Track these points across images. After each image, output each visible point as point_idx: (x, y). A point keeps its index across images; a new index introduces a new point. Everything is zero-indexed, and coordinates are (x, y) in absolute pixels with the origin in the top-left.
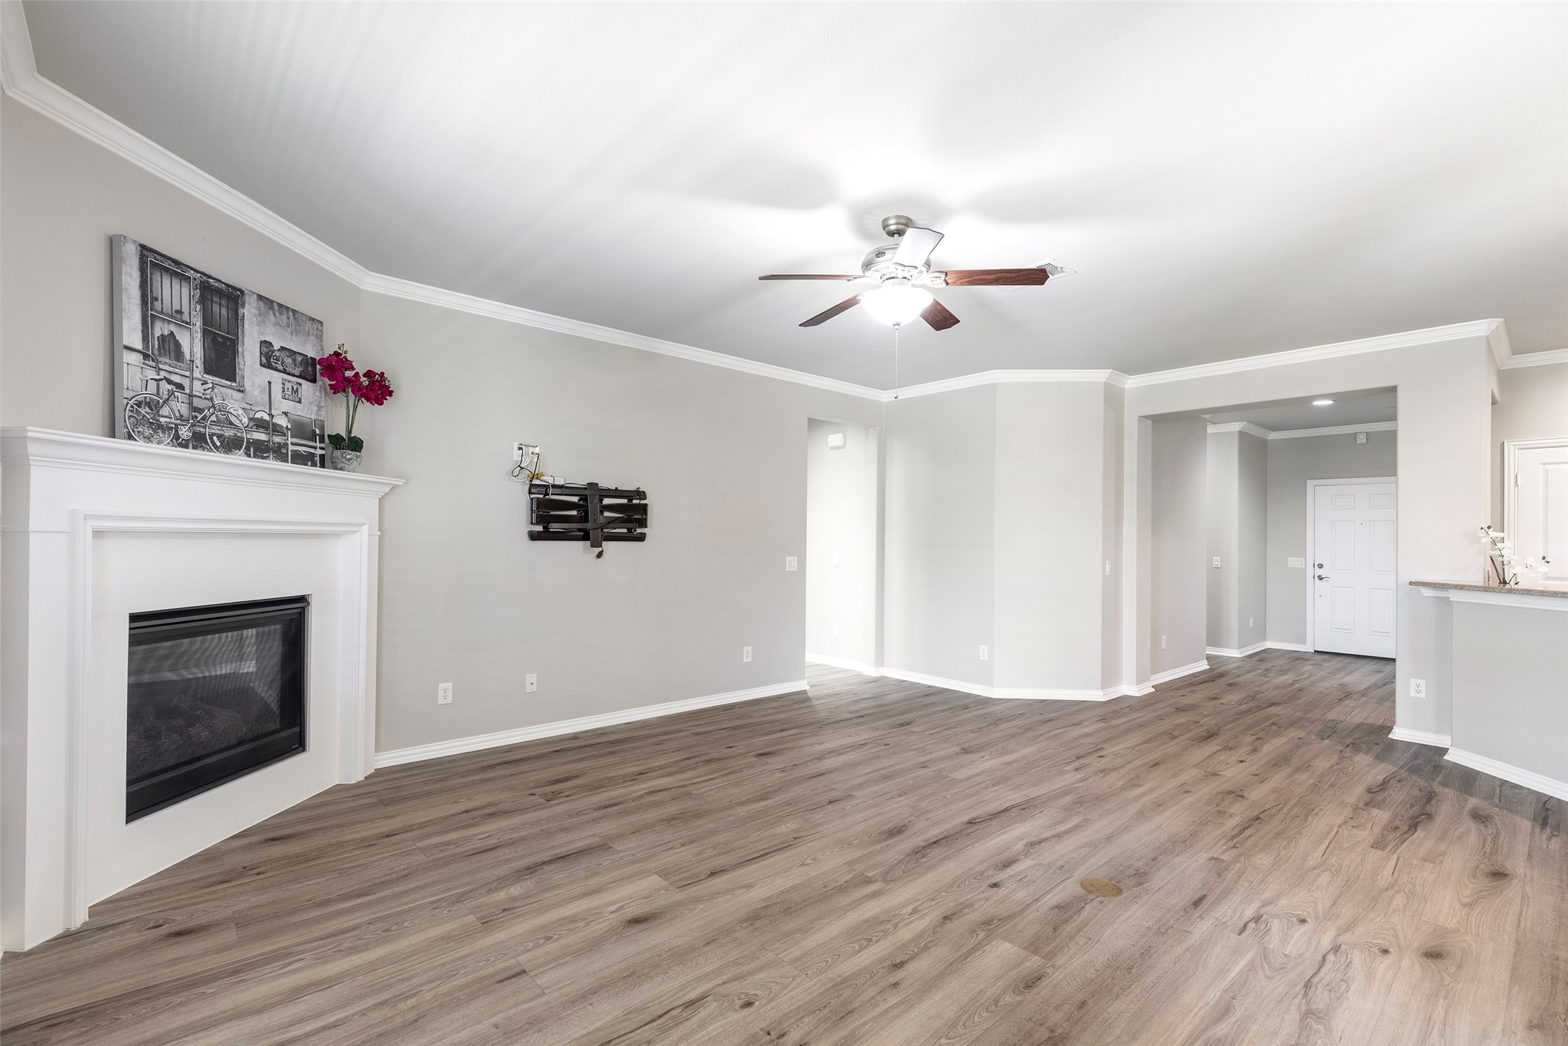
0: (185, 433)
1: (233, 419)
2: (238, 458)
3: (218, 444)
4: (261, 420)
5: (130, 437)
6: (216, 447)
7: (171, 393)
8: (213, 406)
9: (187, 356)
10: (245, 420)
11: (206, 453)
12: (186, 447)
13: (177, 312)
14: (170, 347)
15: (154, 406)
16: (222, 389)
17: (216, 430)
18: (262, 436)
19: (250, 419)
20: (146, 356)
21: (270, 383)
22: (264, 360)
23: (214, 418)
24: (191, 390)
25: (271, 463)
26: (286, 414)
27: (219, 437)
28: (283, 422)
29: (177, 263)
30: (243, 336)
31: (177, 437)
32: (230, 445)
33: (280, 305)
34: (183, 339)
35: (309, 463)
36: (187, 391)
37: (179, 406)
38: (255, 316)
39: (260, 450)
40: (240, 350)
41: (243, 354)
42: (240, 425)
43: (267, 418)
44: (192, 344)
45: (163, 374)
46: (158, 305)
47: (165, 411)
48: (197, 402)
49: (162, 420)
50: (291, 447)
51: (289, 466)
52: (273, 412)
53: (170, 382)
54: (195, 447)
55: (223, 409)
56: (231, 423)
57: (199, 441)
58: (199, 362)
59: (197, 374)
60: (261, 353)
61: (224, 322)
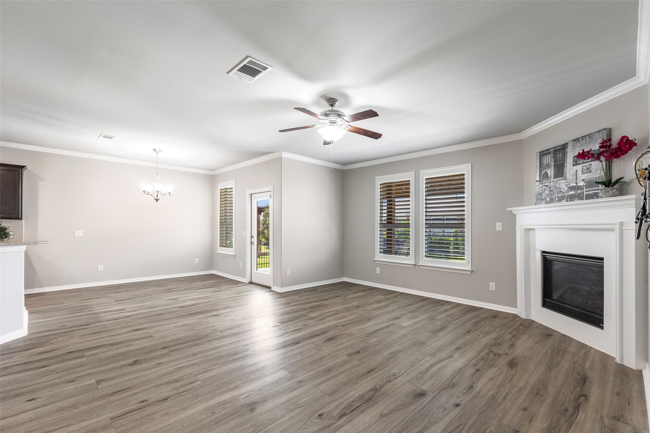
0: (548, 199)
1: (562, 190)
2: (564, 202)
3: (557, 200)
4: (573, 186)
5: (536, 204)
6: (557, 201)
7: (545, 189)
8: (556, 188)
9: (549, 176)
10: (566, 189)
11: (553, 204)
12: (548, 203)
13: (547, 164)
14: (546, 176)
15: (541, 194)
16: (559, 181)
17: (557, 195)
18: (573, 192)
19: (568, 188)
20: (540, 181)
21: (576, 171)
22: (574, 163)
23: (556, 192)
24: (550, 186)
25: (576, 202)
26: (583, 180)
27: (557, 197)
28: (582, 184)
29: (548, 150)
30: (567, 159)
31: (546, 201)
32: (560, 199)
33: (582, 137)
34: (549, 172)
35: (595, 198)
36: (549, 186)
37: (547, 192)
38: (572, 149)
39: (571, 198)
40: (565, 165)
41: (566, 165)
42: (565, 191)
43: (575, 185)
44: (551, 172)
45: (543, 184)
46: (543, 166)
47: (543, 195)
48: (552, 189)
49: (543, 197)
50: (585, 193)
51: (585, 201)
52: (577, 182)
53: (545, 186)
54: (550, 203)
55: (559, 188)
56: (562, 192)
57: (552, 201)
58: (552, 176)
59: (552, 180)
60: (573, 161)
61: (560, 158)
